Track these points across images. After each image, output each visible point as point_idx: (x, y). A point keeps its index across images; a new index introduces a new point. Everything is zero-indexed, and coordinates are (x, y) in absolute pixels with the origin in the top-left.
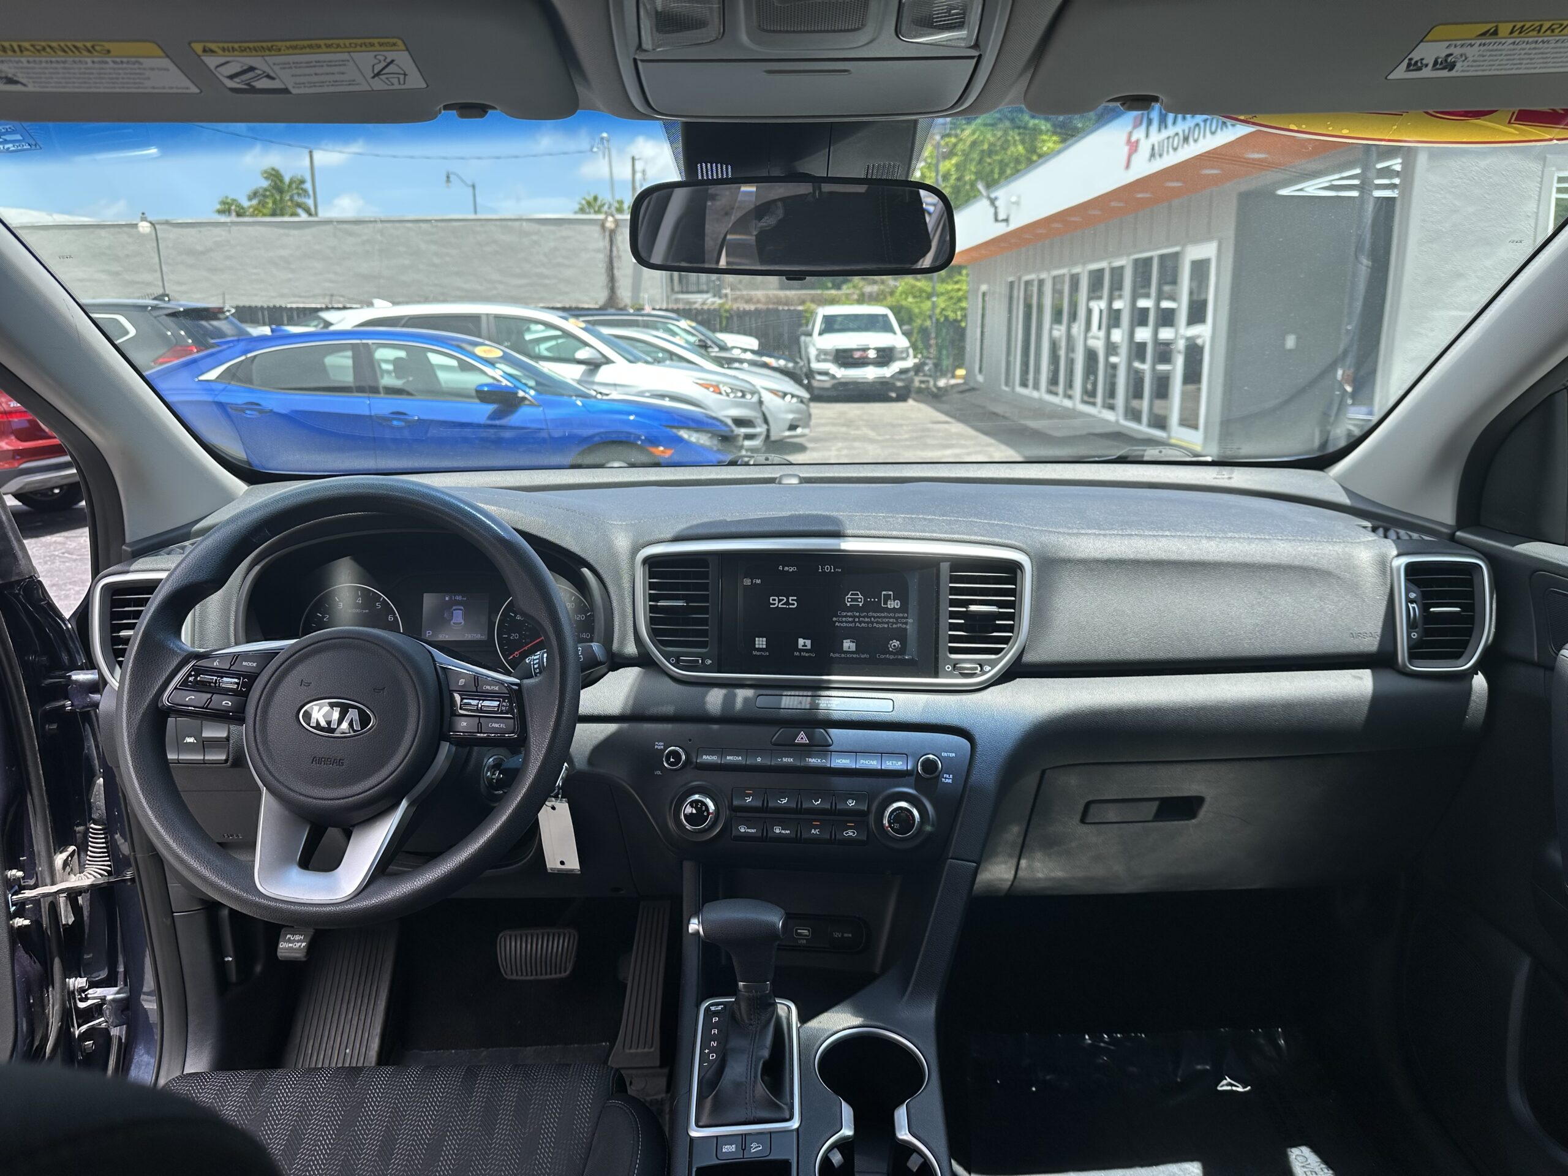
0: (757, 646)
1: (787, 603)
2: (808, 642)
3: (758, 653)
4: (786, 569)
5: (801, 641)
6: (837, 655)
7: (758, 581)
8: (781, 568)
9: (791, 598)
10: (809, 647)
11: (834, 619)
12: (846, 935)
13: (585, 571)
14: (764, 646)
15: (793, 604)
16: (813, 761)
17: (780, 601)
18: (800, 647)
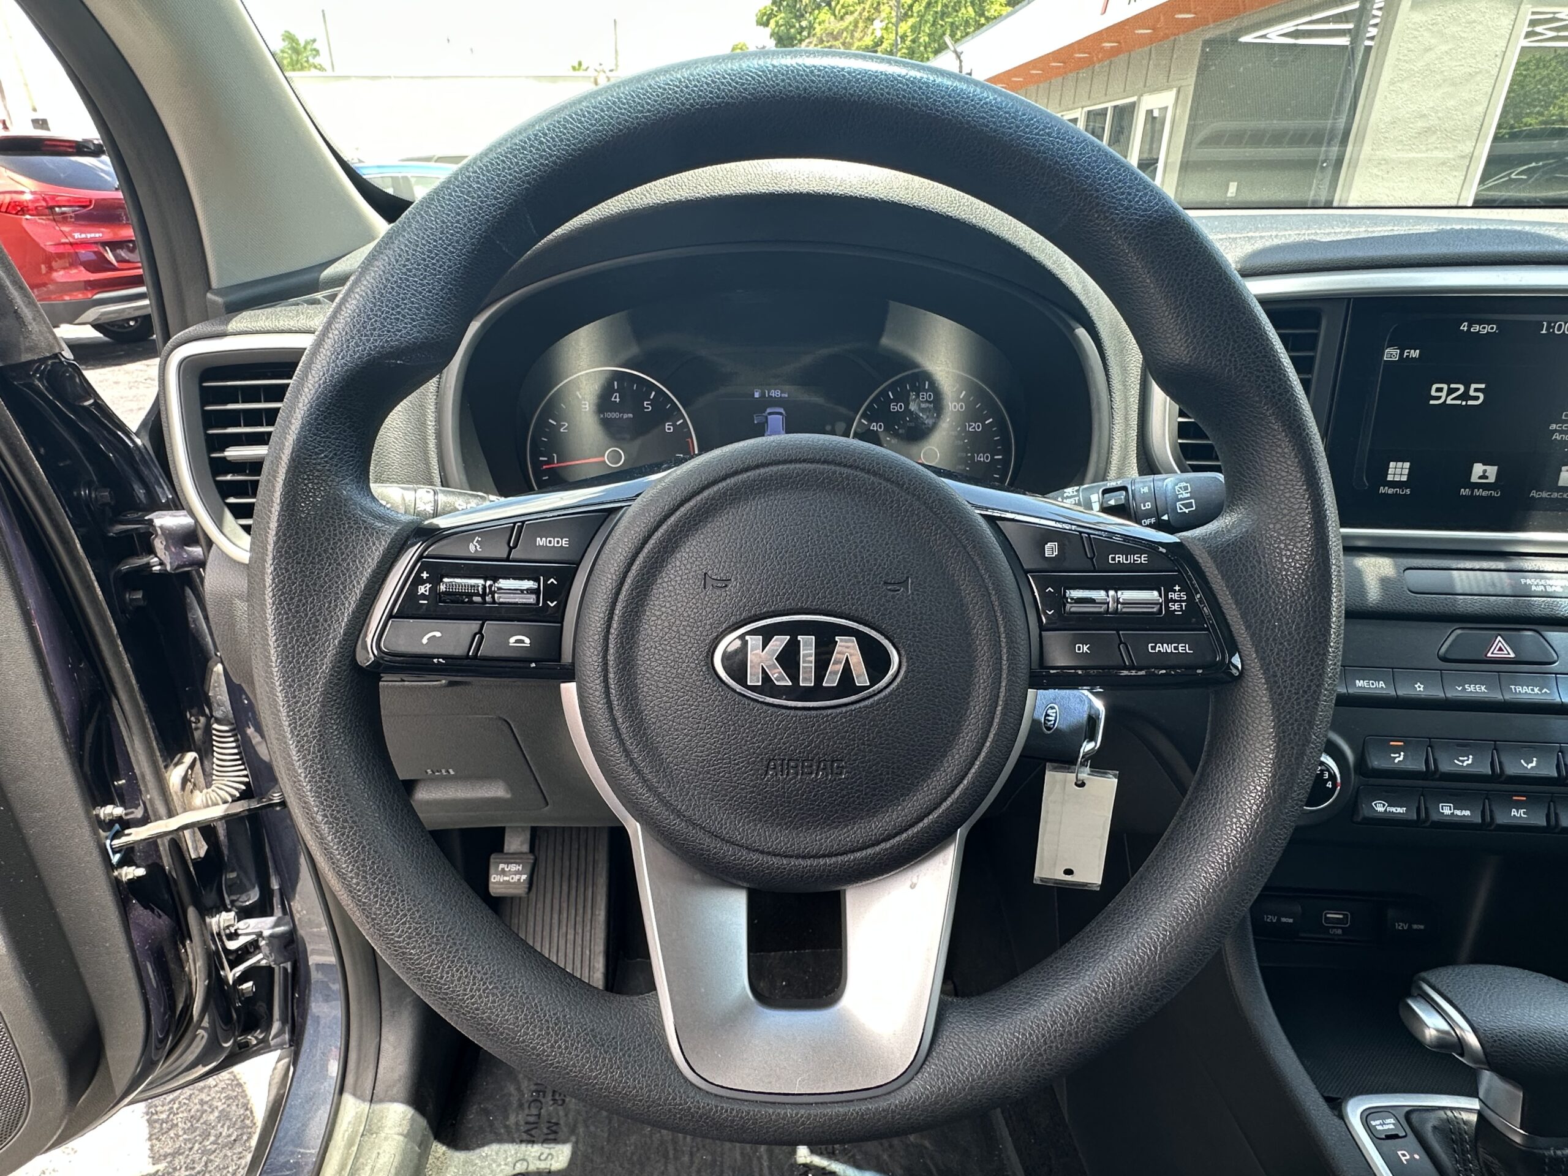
0: (1390, 478)
1: (1465, 396)
2: (1492, 471)
3: (1391, 491)
4: (1476, 328)
5: (1478, 469)
6: (1545, 495)
7: (1415, 354)
8: (1464, 327)
9: (1473, 386)
10: (1492, 479)
11: (1553, 427)
12: (1415, 927)
13: (1081, 332)
14: (1404, 478)
15: (1477, 398)
16: (1526, 692)
17: (1451, 391)
18: (1474, 479)
